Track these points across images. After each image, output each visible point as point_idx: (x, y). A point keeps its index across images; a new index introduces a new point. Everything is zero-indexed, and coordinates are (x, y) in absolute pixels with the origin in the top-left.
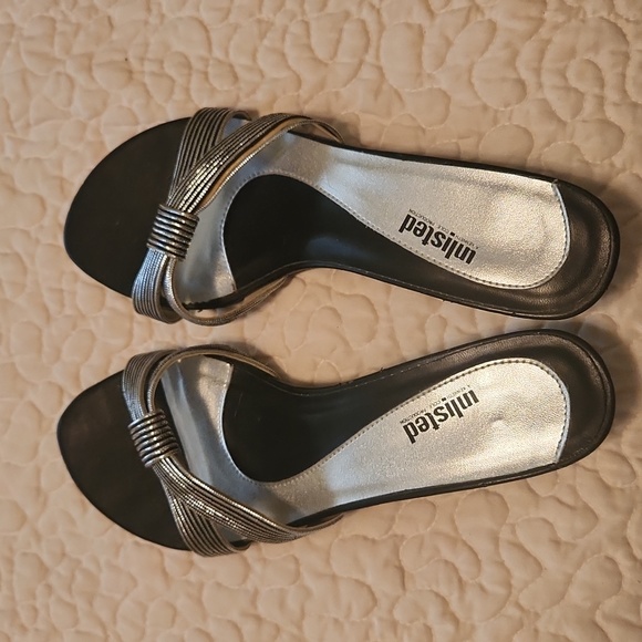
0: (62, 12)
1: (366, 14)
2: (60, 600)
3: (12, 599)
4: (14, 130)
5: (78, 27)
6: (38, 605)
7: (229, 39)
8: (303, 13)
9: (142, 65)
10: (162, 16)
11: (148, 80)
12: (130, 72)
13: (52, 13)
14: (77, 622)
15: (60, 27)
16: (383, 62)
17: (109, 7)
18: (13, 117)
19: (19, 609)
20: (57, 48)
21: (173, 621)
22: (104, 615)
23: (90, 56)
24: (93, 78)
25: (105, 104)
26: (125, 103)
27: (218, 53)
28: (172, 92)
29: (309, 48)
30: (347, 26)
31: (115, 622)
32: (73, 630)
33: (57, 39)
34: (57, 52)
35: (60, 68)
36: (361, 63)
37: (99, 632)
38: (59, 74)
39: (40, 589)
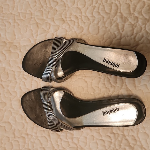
0: (44, 9)
1: (117, 2)
2: (64, 141)
3: (52, 144)
4: (33, 37)
5: (49, 12)
6: (59, 144)
7: (86, 11)
8: (103, 3)
9: (66, 19)
10: (69, 7)
11: (68, 22)
12: (64, 21)
13: (41, 9)
14: (69, 145)
15: (44, 12)
16: (122, 11)
17: (56, 6)
18: (33, 34)
19: (54, 146)
20: (44, 17)
21: (94, 139)
22: (76, 142)
23: (53, 18)
24: (55, 23)
25: (59, 28)
26: (64, 27)
27: (84, 14)
28: (75, 24)
29: (105, 10)
30: (113, 5)
31: (79, 143)
32: (68, 147)
33: (44, 15)
34: (44, 18)
35: (46, 21)
36: (117, 12)
37: (75, 146)
38: (46, 23)
39: (59, 140)
